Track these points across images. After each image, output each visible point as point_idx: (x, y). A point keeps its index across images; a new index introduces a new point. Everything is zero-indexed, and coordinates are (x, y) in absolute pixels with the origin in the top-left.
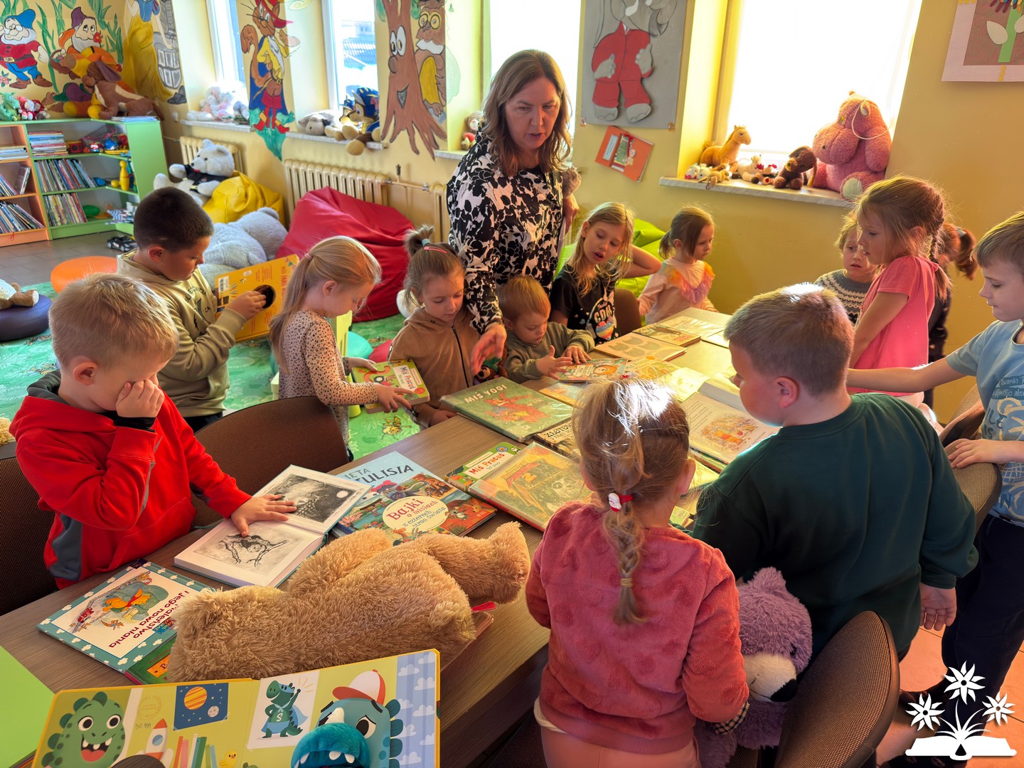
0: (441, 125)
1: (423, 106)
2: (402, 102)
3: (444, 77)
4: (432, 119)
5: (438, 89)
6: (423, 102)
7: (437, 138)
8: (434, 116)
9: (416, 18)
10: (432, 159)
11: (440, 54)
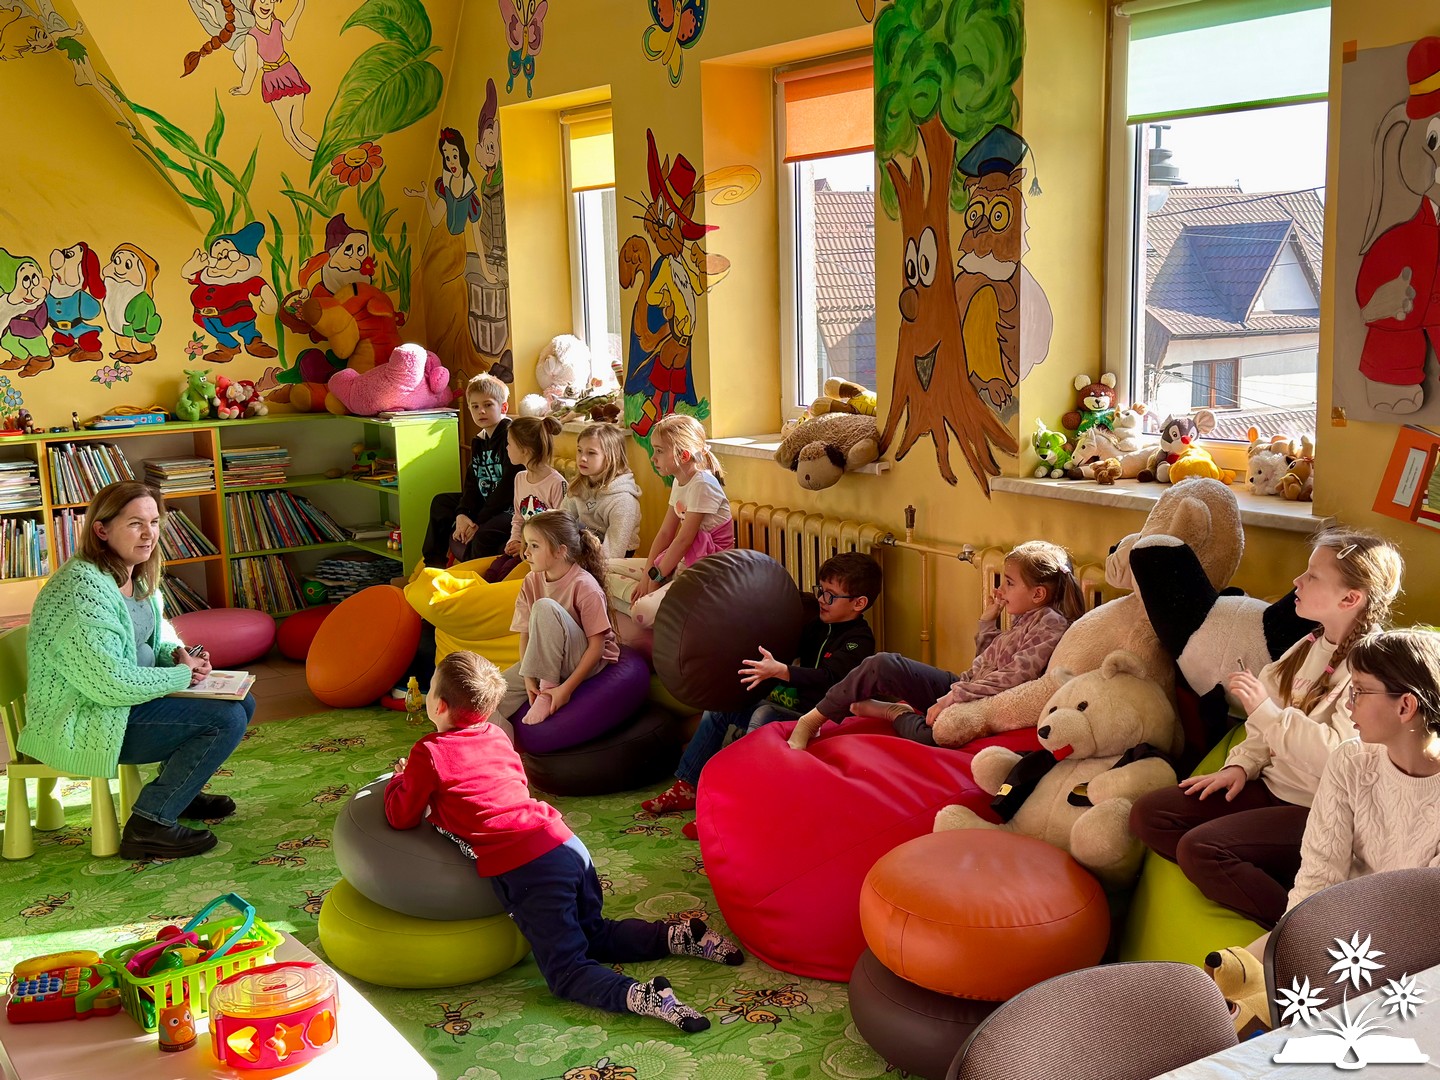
0: (1008, 426)
2: (925, 379)
3: (1015, 327)
4: (987, 413)
5: (1001, 351)
7: (996, 451)
8: (991, 407)
9: (961, 211)
10: (983, 495)
11: (1008, 281)
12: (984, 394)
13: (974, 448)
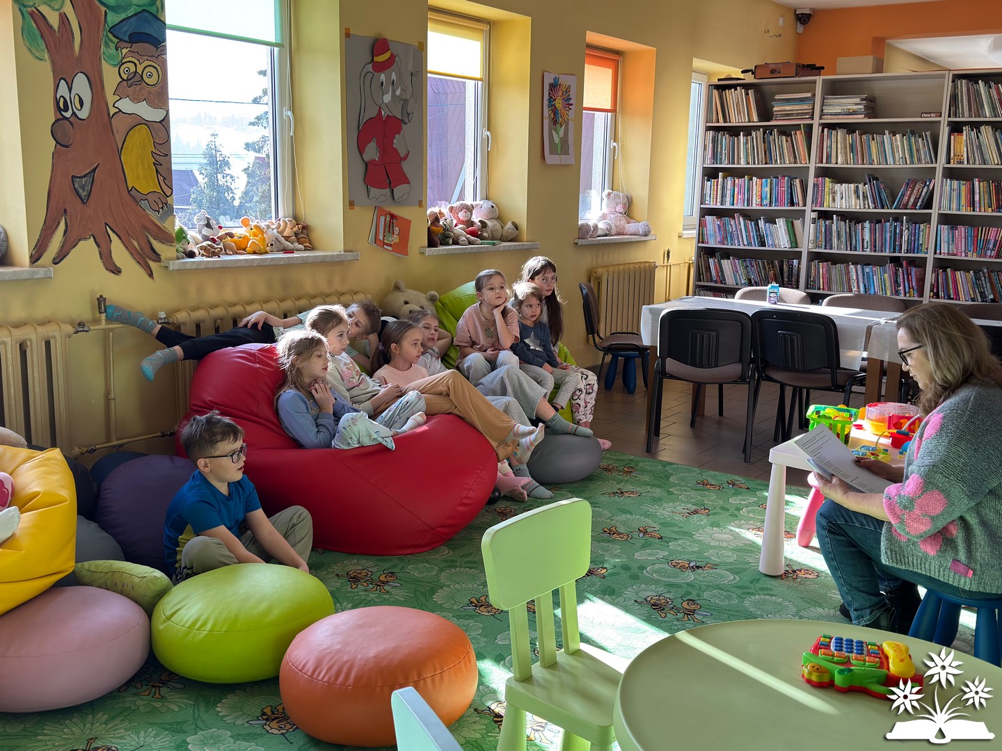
0: (166, 225)
1: (128, 198)
2: (83, 194)
3: (167, 155)
6: (129, 192)
7: (156, 244)
9: (115, 65)
10: (147, 277)
11: (160, 122)
12: (144, 204)
13: (136, 244)
